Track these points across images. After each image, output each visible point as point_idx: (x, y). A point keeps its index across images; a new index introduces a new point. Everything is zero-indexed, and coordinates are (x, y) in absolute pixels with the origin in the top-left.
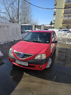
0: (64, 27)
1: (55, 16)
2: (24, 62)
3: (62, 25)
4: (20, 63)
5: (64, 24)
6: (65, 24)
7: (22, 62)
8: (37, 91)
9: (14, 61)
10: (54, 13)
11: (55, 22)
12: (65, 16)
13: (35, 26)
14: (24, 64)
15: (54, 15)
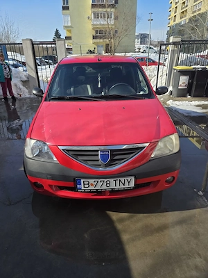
0: (99, 48)
1: (67, 11)
2: (118, 179)
3: (94, 43)
5: (99, 40)
6: (102, 40)
7: (112, 180)
8: (199, 255)
10: (64, 4)
11: (70, 31)
12: (97, 16)
14: (118, 187)
15: (64, 8)
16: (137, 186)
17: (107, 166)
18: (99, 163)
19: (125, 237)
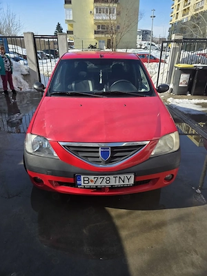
0: (101, 44)
1: (70, 5)
2: (118, 176)
3: (96, 38)
4: (101, 182)
5: (100, 36)
7: (111, 177)
9: (72, 180)
13: (34, 39)
14: (117, 183)
16: (136, 183)
17: (107, 162)
18: (100, 159)
19: (123, 233)
